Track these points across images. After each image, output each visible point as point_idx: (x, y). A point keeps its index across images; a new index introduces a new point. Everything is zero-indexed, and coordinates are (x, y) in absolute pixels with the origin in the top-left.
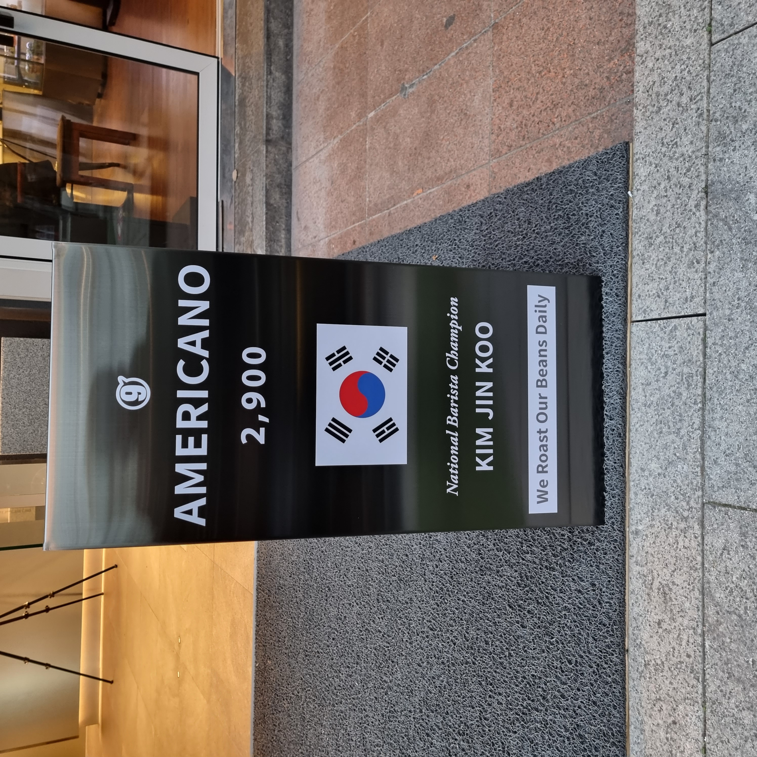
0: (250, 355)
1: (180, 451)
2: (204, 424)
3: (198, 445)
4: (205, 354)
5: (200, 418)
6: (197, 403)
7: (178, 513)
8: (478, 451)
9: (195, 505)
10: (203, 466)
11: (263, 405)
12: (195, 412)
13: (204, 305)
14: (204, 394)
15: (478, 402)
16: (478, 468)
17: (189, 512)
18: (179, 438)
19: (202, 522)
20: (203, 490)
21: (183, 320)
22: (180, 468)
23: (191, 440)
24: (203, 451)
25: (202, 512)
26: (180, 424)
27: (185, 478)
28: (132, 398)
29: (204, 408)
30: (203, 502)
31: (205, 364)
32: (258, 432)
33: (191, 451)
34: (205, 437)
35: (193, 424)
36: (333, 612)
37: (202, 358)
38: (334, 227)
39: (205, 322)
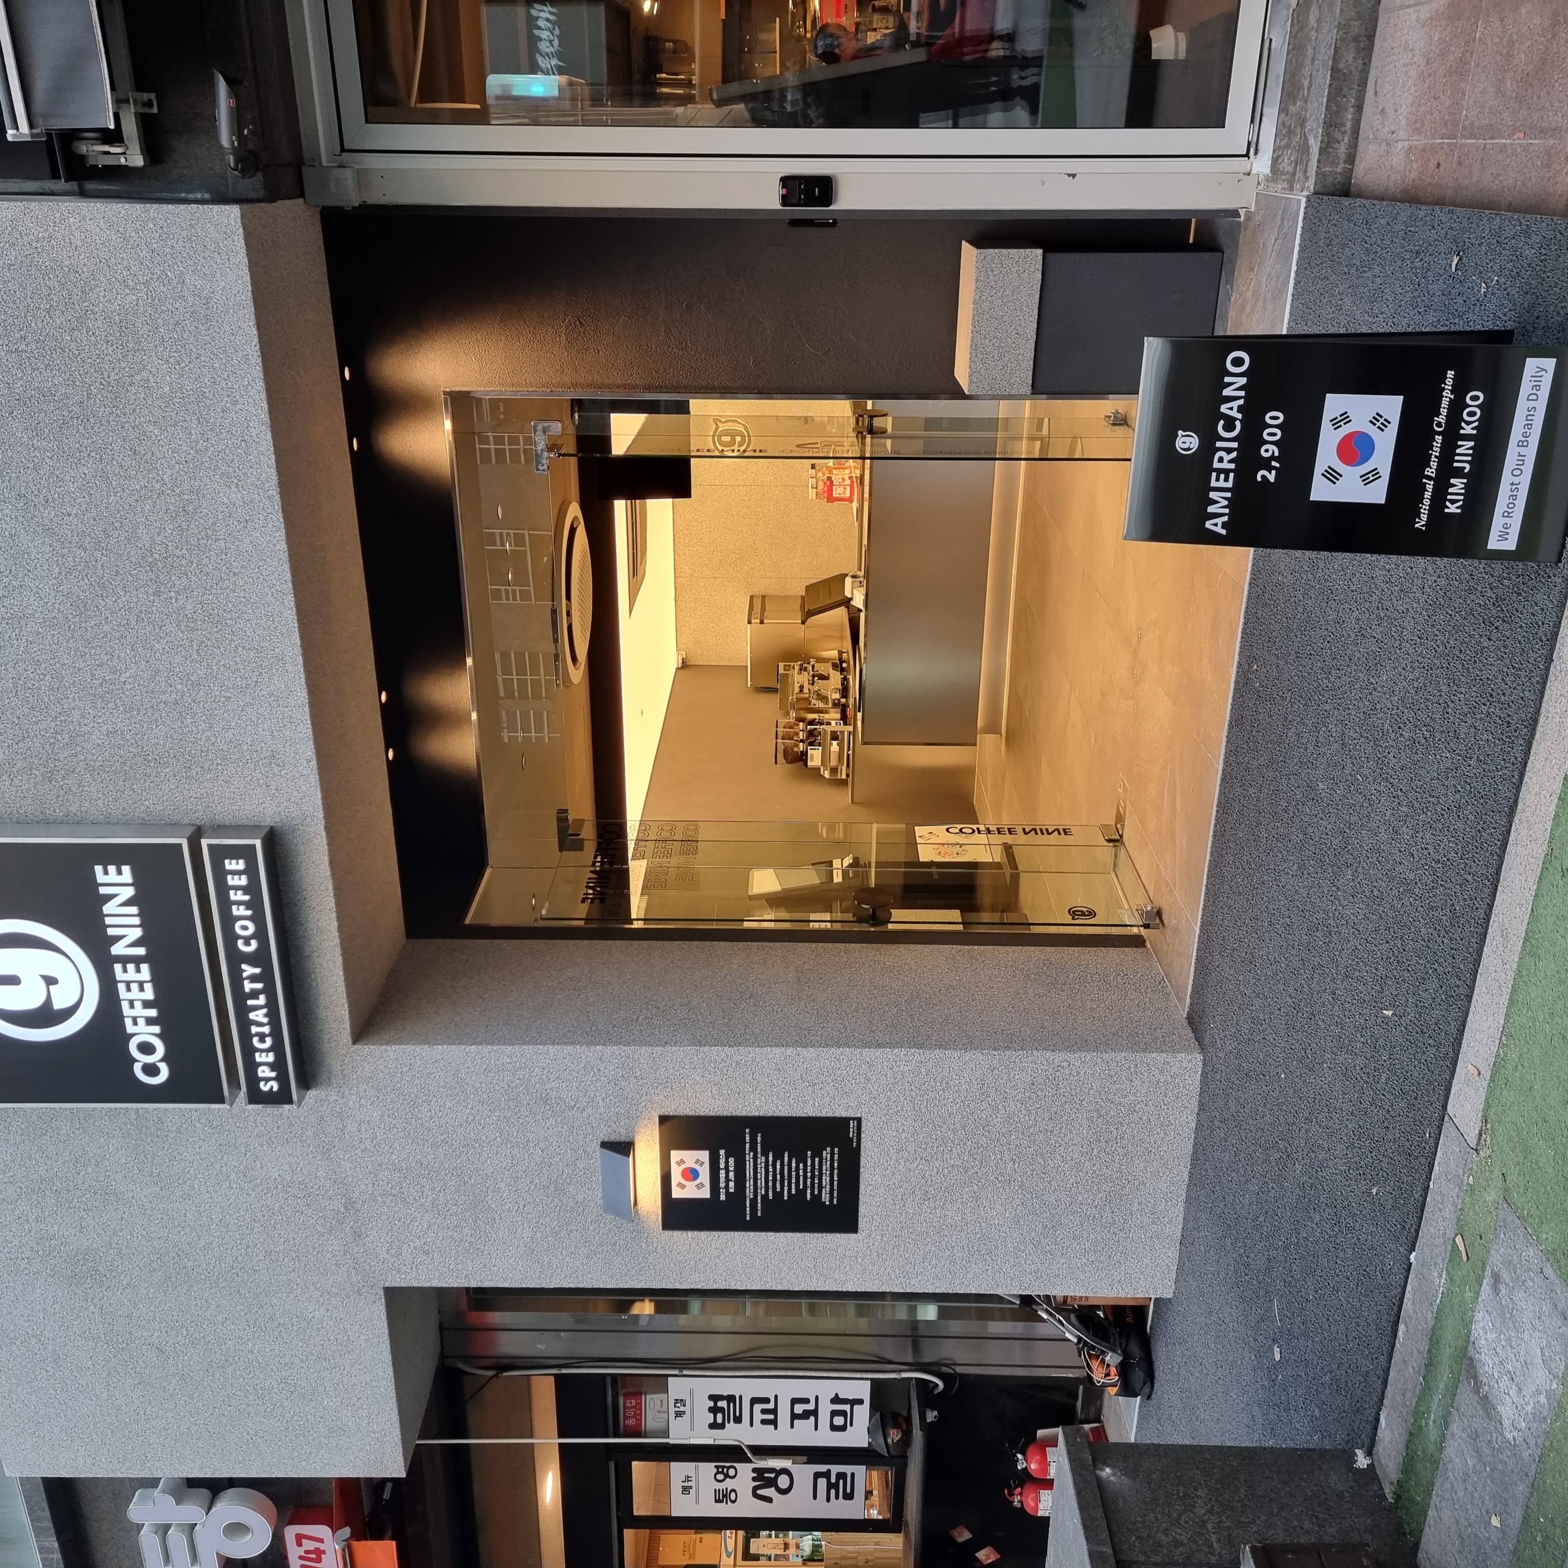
0: (1272, 418)
1: (1213, 484)
2: (1232, 466)
3: (1226, 480)
4: (1239, 416)
5: (1230, 462)
6: (1229, 451)
7: (1209, 524)
8: (1449, 497)
9: (1220, 521)
10: (1229, 495)
11: (1276, 454)
12: (1227, 457)
13: (1243, 381)
14: (1235, 445)
15: (1457, 458)
16: (1446, 510)
17: (1216, 525)
18: (1214, 475)
19: (1224, 532)
20: (1227, 511)
21: (1227, 392)
22: (1212, 495)
23: (1222, 476)
24: (1229, 484)
25: (1224, 526)
26: (1216, 465)
27: (1215, 502)
28: (1186, 446)
29: (1234, 454)
30: (1226, 518)
31: (1238, 423)
32: (1270, 473)
33: (1222, 484)
34: (1232, 475)
35: (1225, 465)
36: (1332, 616)
37: (1237, 419)
38: (1418, 131)
39: (1242, 393)
